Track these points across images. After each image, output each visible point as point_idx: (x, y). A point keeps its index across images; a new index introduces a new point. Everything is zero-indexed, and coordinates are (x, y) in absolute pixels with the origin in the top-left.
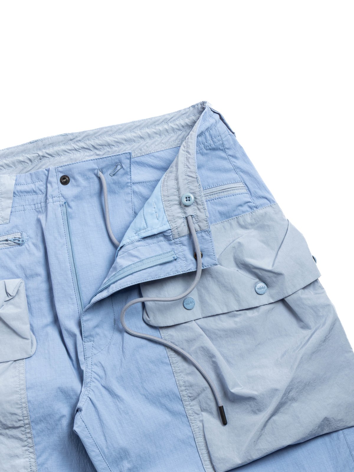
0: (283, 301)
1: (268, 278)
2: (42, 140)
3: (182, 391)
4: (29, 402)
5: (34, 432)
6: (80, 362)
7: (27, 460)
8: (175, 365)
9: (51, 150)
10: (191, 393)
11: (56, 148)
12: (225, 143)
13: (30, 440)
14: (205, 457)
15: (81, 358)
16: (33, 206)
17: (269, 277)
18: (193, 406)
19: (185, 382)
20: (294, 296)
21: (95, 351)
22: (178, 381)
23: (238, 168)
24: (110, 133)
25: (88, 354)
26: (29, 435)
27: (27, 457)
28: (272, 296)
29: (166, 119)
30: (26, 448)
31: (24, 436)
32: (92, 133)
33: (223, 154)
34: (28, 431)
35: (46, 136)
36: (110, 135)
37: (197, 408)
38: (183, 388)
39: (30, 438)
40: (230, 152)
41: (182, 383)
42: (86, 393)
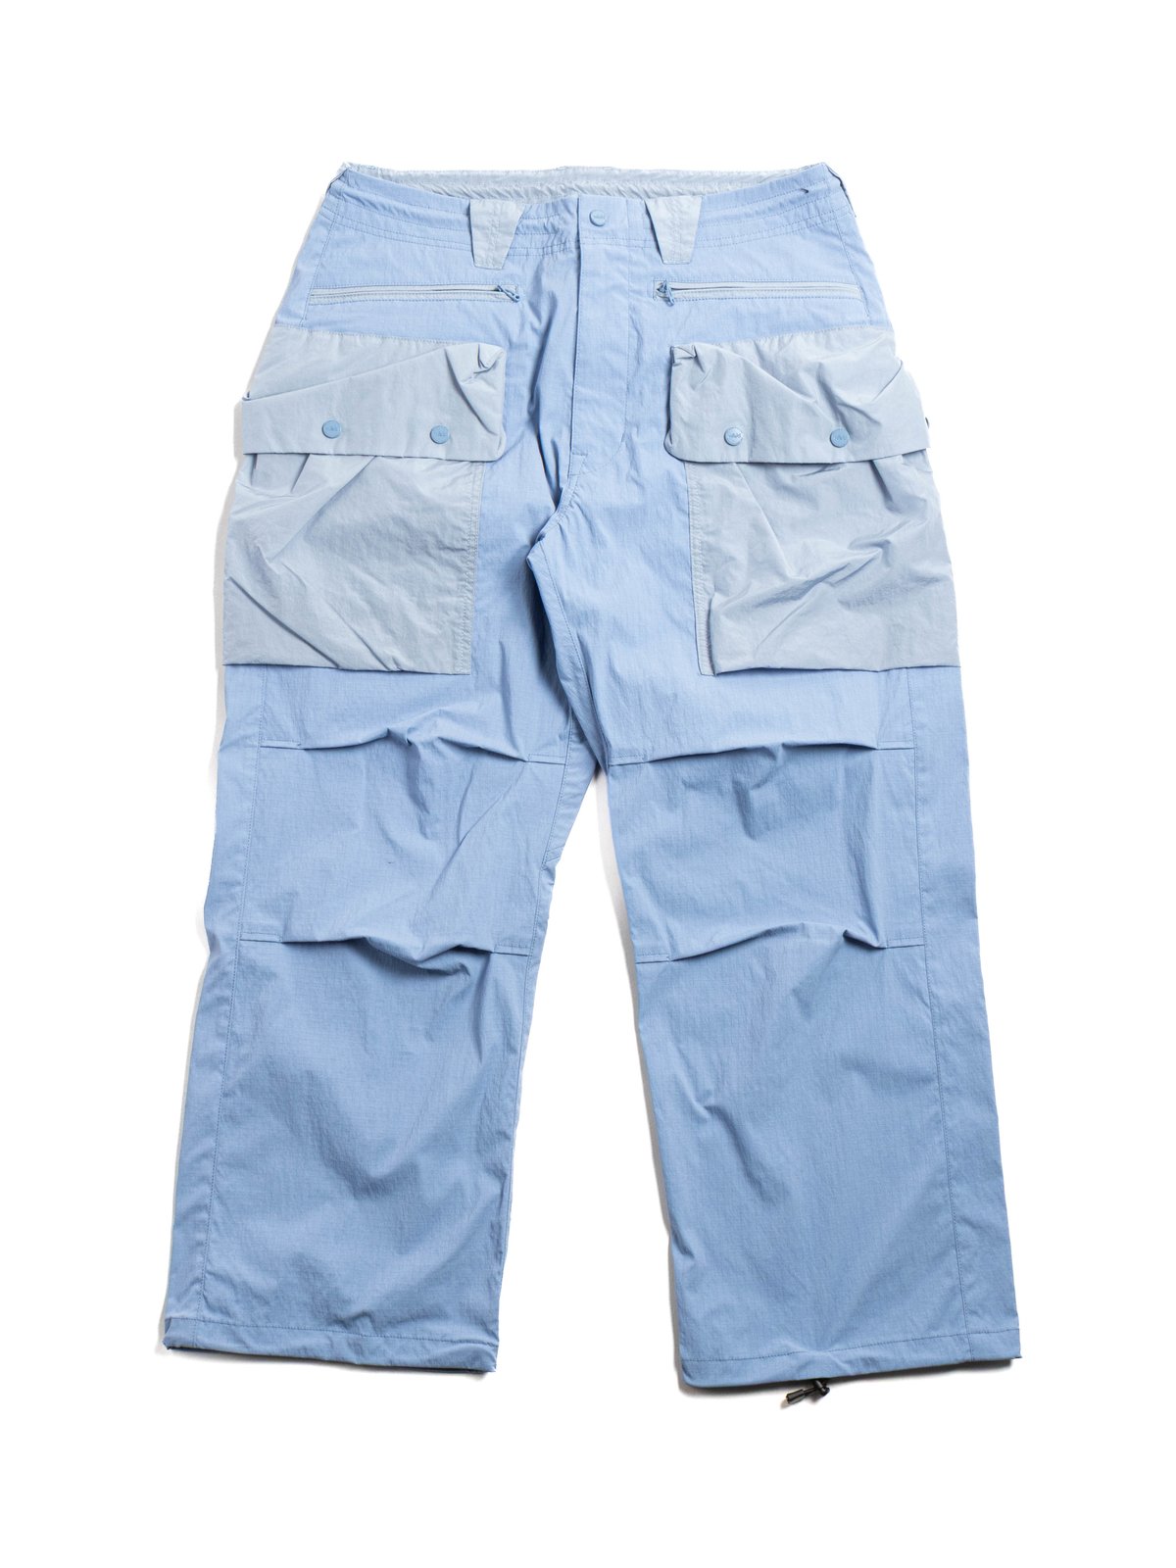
0: (871, 462)
1: (857, 423)
2: (574, 168)
3: (694, 554)
4: (482, 515)
5: (479, 562)
6: (561, 480)
7: (462, 599)
8: (695, 517)
9: (583, 184)
10: (706, 561)
11: (593, 184)
12: (842, 224)
13: (471, 573)
14: (704, 651)
15: (563, 473)
16: (541, 251)
17: (859, 422)
18: (706, 580)
19: (702, 543)
20: (888, 461)
21: (585, 469)
22: (694, 538)
23: (857, 265)
24: (674, 180)
25: (575, 470)
26: (471, 565)
27: (462, 597)
28: (853, 452)
29: (761, 177)
30: (463, 583)
31: (465, 565)
32: (648, 173)
33: (836, 242)
34: (471, 558)
35: (581, 165)
36: (673, 182)
37: (710, 585)
38: (697, 551)
39: (472, 569)
40: (848, 240)
41: (697, 543)
42: (557, 518)
